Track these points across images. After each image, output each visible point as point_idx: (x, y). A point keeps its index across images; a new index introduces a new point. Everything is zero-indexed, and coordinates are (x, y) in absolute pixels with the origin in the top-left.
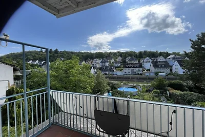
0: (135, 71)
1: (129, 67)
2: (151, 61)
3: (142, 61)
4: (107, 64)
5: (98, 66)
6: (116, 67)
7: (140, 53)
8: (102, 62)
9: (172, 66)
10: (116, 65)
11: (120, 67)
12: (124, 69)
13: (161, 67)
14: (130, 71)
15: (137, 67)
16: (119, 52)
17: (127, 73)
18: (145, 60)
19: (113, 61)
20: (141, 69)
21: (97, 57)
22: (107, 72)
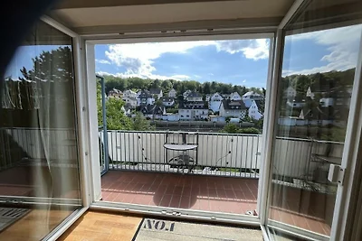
0: (197, 114)
1: (188, 108)
2: (222, 99)
3: (207, 99)
4: (151, 101)
5: (134, 104)
6: (167, 108)
7: (207, 85)
8: (140, 97)
9: (248, 109)
10: (167, 104)
11: (173, 107)
12: (180, 110)
13: (235, 109)
14: (190, 114)
15: (200, 108)
16: (172, 81)
17: (185, 117)
18: (213, 97)
19: (161, 95)
20: (206, 111)
21: (130, 87)
22: (151, 116)
